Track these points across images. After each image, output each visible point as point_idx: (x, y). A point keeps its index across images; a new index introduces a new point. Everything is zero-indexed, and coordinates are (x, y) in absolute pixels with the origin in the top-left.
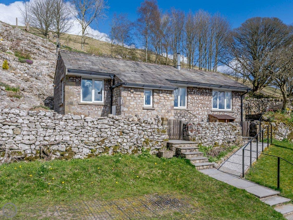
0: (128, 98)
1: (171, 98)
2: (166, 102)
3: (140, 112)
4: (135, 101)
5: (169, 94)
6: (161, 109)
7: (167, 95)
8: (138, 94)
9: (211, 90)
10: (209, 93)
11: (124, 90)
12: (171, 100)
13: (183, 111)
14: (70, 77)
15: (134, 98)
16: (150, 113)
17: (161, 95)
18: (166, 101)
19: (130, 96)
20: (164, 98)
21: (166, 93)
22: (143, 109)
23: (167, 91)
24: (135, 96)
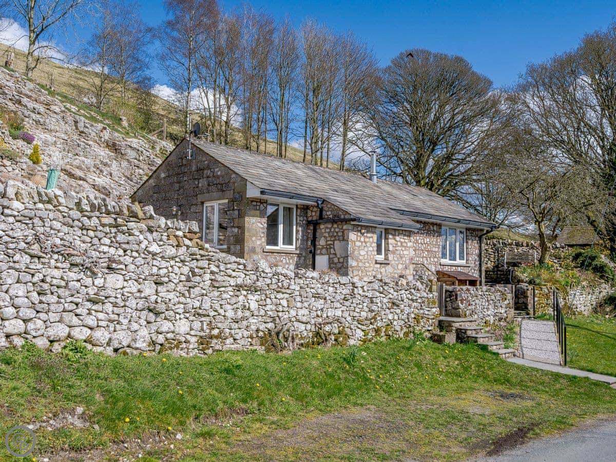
0: (358, 244)
1: (410, 244)
2: (403, 251)
3: (372, 268)
4: (366, 249)
5: (408, 236)
6: (397, 262)
7: (405, 238)
8: (370, 237)
9: (440, 226)
10: (438, 232)
11: (353, 230)
12: (409, 247)
13: (419, 266)
15: (364, 244)
16: (384, 269)
17: (398, 238)
18: (403, 249)
19: (360, 241)
20: (402, 243)
21: (405, 235)
22: (376, 263)
23: (405, 231)
24: (367, 240)
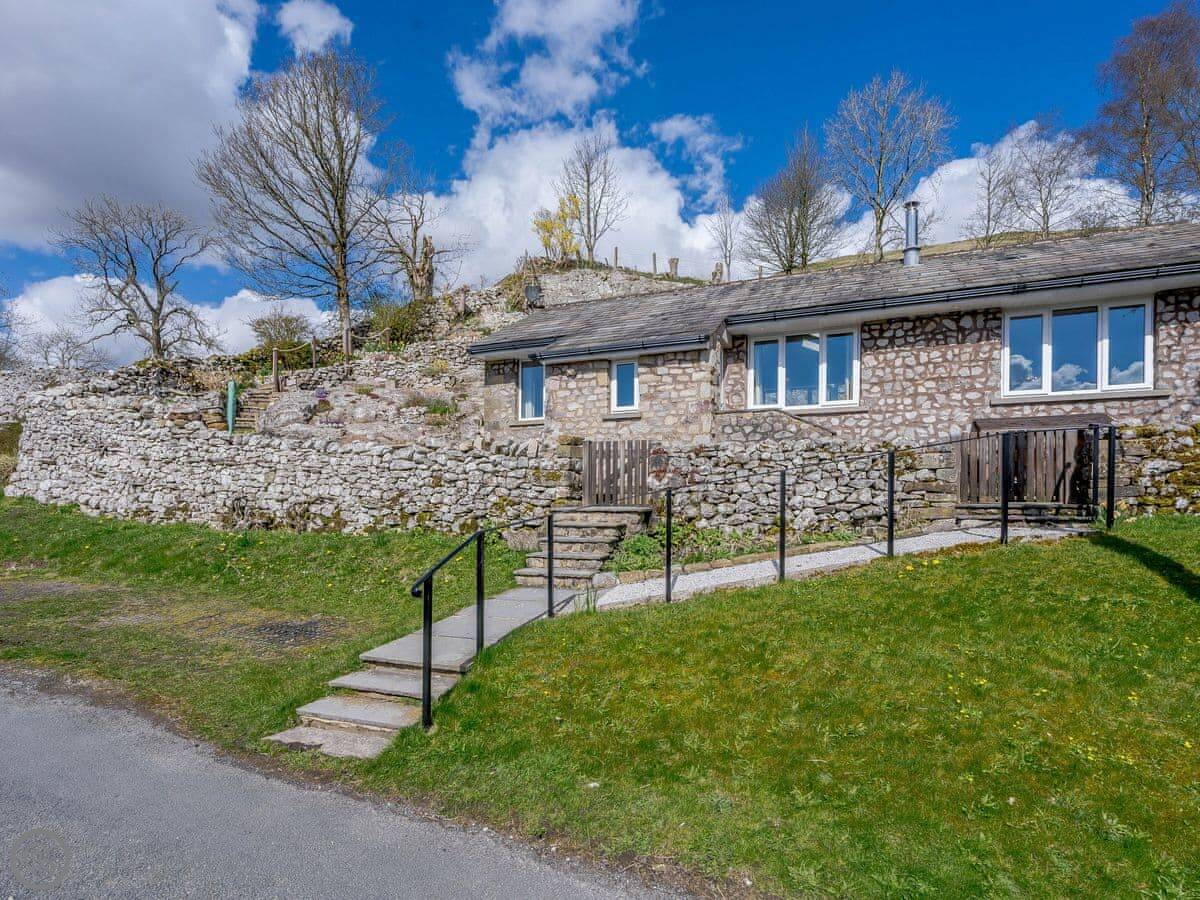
0: (562, 394)
2: (679, 391)
3: (595, 430)
4: (582, 400)
5: (692, 361)
7: (683, 366)
8: (590, 379)
9: (994, 314)
10: (981, 331)
11: (549, 375)
14: (493, 365)
15: (576, 392)
16: (626, 429)
18: (681, 387)
19: (567, 388)
21: (680, 362)
22: (605, 420)
24: (581, 384)
